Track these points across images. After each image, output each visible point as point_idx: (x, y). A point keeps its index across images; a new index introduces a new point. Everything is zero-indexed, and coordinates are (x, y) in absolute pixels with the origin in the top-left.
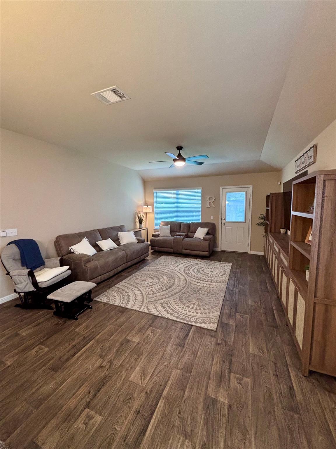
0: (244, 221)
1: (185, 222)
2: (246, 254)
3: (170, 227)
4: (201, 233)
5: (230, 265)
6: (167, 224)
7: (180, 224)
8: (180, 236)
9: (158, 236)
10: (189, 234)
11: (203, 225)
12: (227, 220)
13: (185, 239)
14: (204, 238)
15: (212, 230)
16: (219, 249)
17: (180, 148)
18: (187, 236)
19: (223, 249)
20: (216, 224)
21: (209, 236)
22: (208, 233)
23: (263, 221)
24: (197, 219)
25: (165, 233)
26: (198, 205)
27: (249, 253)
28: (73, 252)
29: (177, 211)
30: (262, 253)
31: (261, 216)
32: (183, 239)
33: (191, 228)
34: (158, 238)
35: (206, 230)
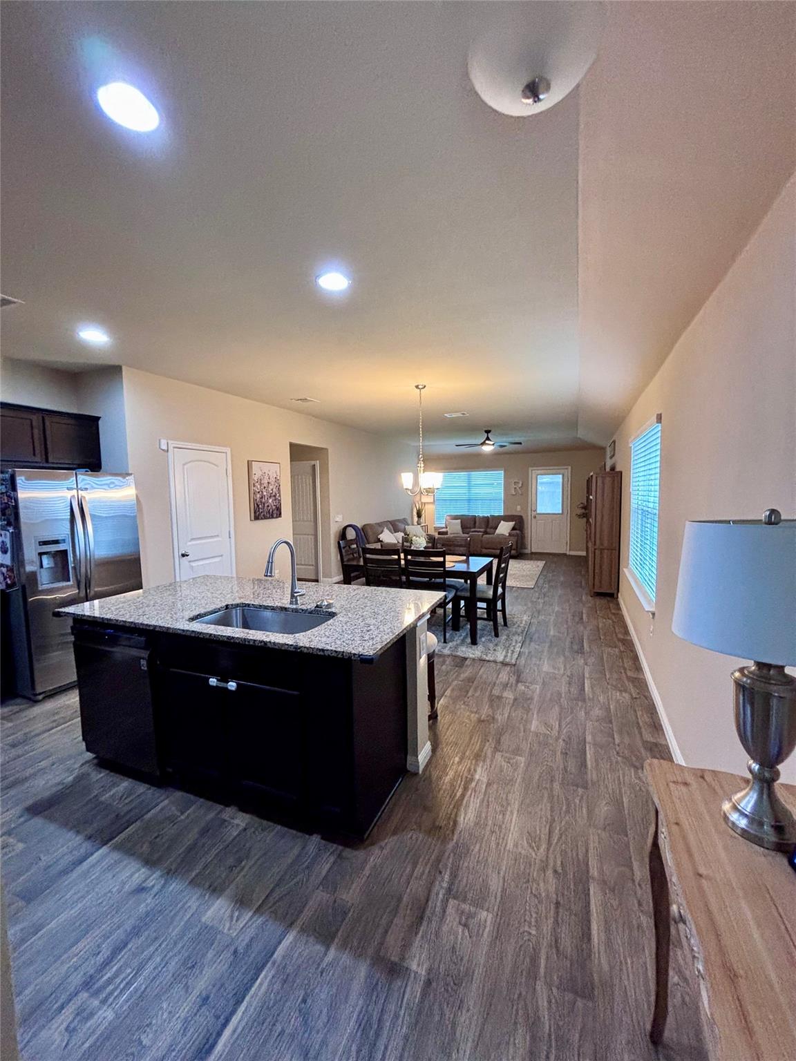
0: (561, 512)
1: (481, 515)
2: (565, 554)
3: (461, 522)
4: (504, 528)
5: (544, 562)
6: (456, 518)
7: (474, 518)
8: (477, 533)
9: (446, 533)
10: (488, 530)
11: (507, 518)
12: (538, 512)
13: (485, 536)
14: (510, 534)
15: (519, 524)
16: (528, 551)
17: (488, 432)
18: (486, 533)
19: (533, 551)
20: (524, 517)
21: (515, 532)
22: (514, 529)
23: (583, 511)
24: (499, 511)
25: (455, 528)
26: (500, 492)
27: (568, 553)
28: (382, 541)
29: (469, 500)
30: (584, 554)
31: (582, 505)
32: (483, 535)
33: (490, 523)
34: (446, 536)
35: (512, 524)
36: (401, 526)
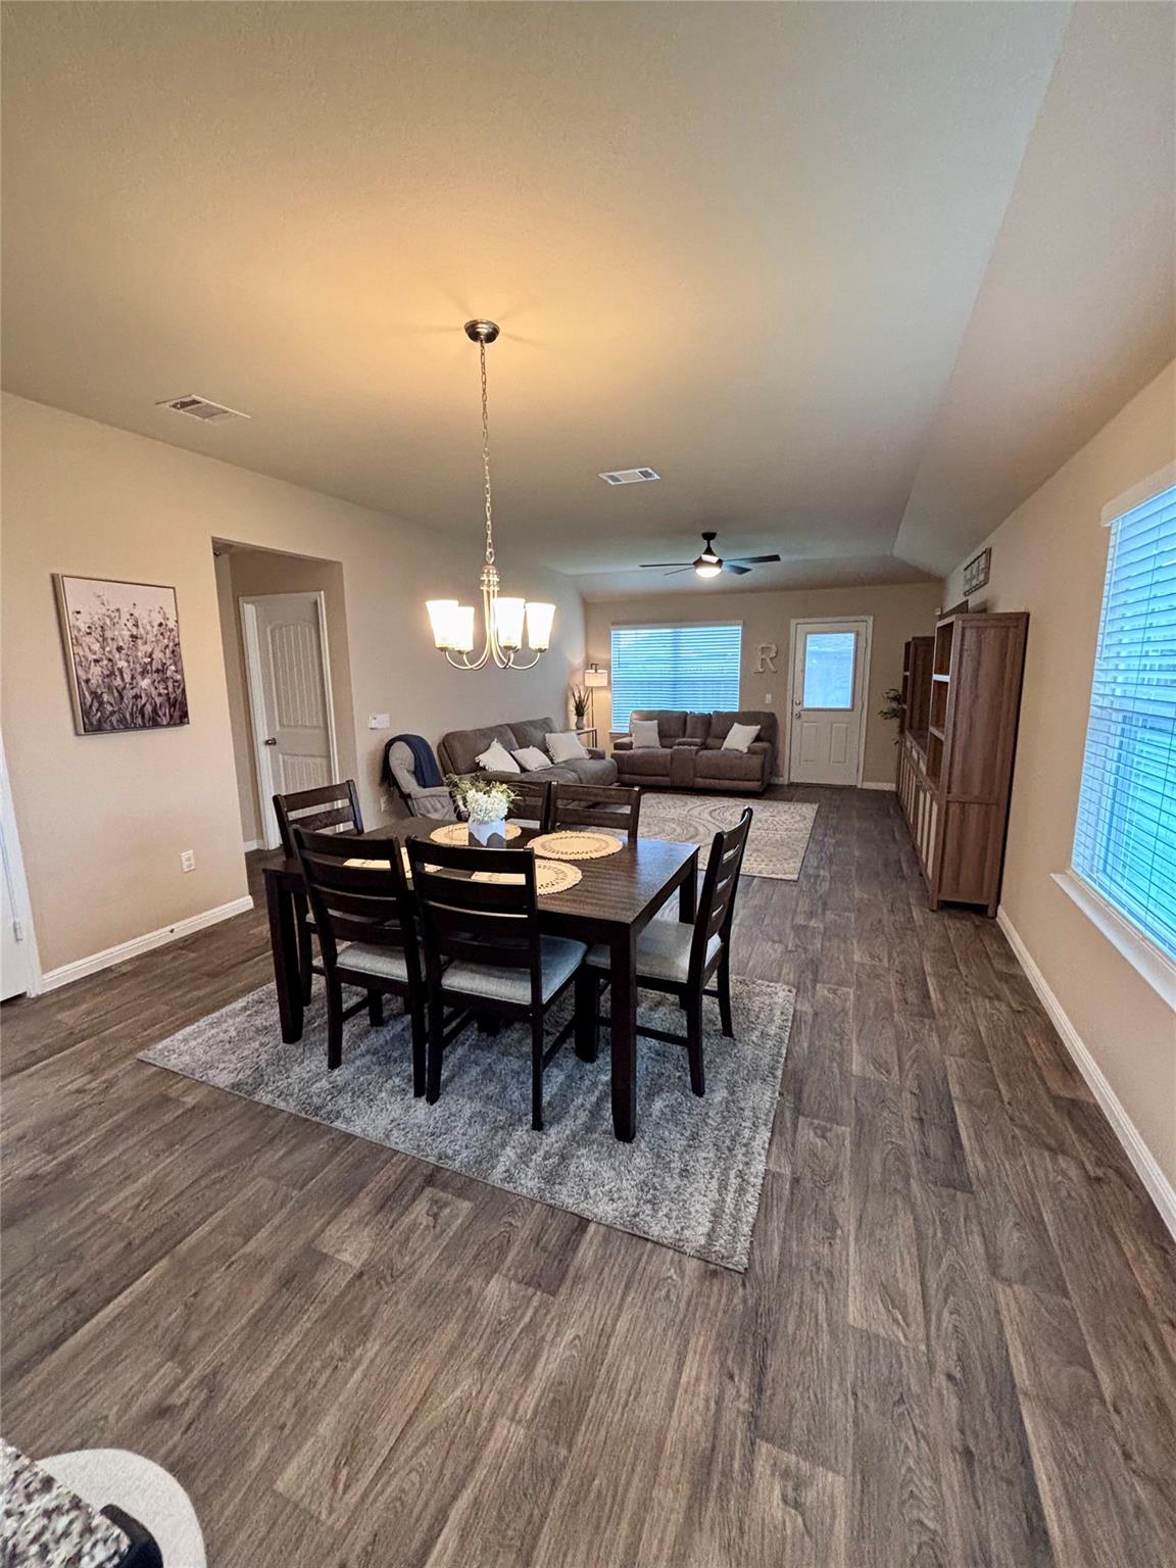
0: (849, 706)
1: (697, 711)
2: (852, 789)
3: (659, 725)
4: (740, 738)
5: (816, 806)
6: (648, 716)
7: (684, 717)
8: (686, 746)
9: (629, 746)
10: (710, 741)
11: (745, 718)
12: (806, 706)
13: (701, 753)
14: (749, 748)
15: (769, 729)
16: (784, 780)
17: (709, 536)
18: (705, 746)
19: (794, 779)
20: (778, 717)
21: (759, 745)
22: (758, 739)
23: (894, 705)
24: (733, 706)
25: (647, 738)
26: (733, 666)
27: (859, 786)
29: (675, 683)
30: (891, 787)
31: (892, 694)
32: (697, 752)
33: (713, 727)
34: (628, 752)
35: (754, 730)
36: (537, 735)
